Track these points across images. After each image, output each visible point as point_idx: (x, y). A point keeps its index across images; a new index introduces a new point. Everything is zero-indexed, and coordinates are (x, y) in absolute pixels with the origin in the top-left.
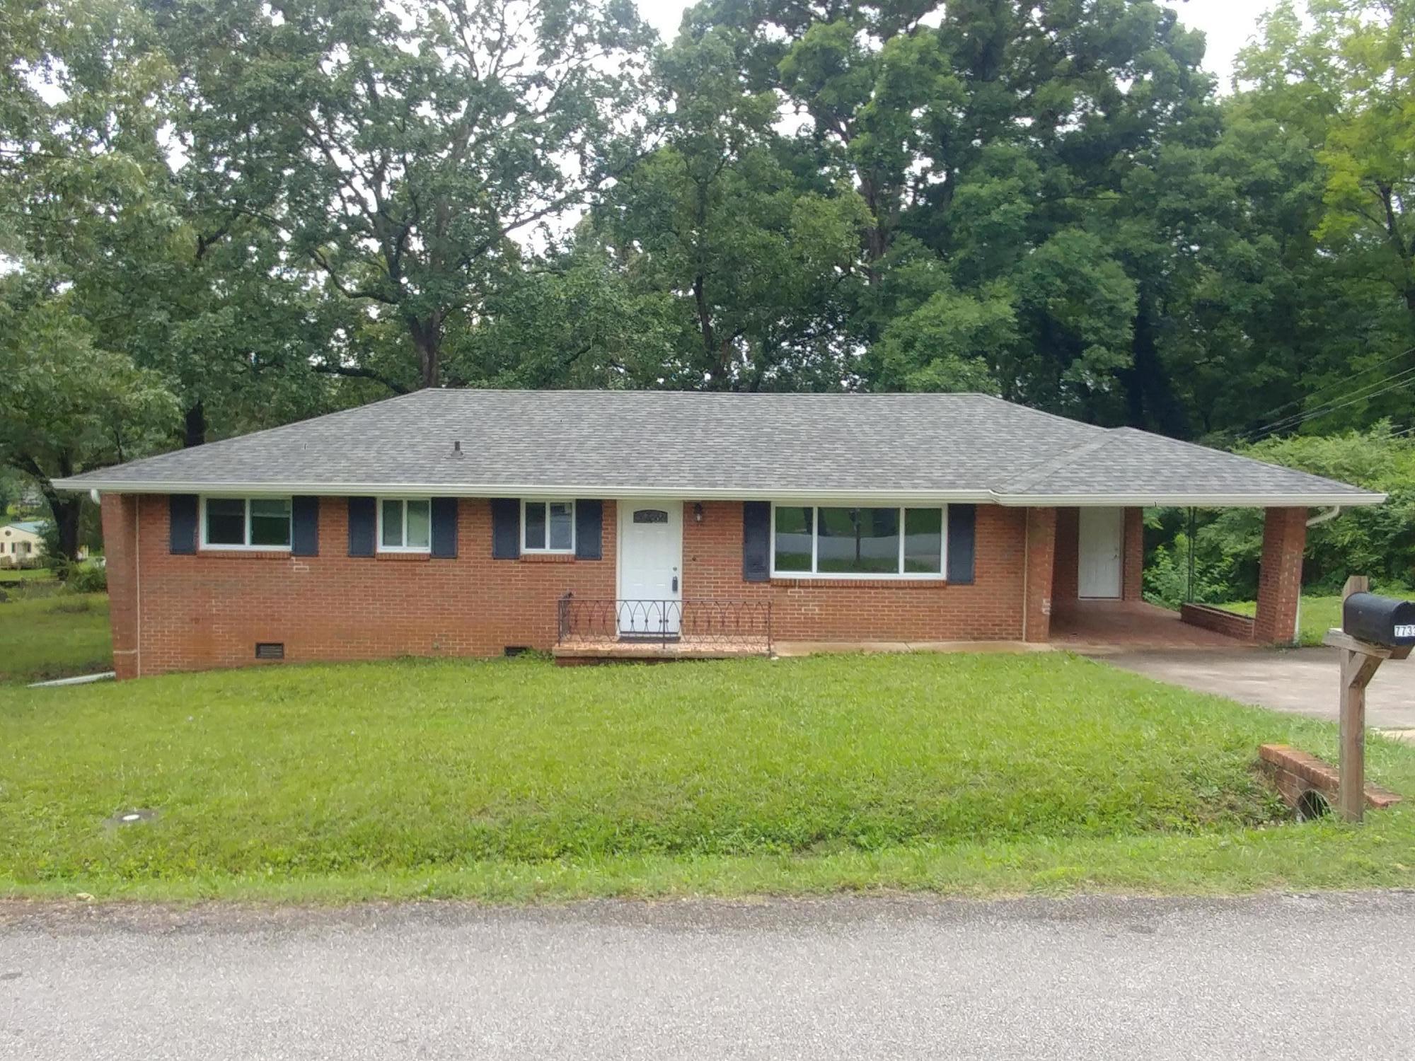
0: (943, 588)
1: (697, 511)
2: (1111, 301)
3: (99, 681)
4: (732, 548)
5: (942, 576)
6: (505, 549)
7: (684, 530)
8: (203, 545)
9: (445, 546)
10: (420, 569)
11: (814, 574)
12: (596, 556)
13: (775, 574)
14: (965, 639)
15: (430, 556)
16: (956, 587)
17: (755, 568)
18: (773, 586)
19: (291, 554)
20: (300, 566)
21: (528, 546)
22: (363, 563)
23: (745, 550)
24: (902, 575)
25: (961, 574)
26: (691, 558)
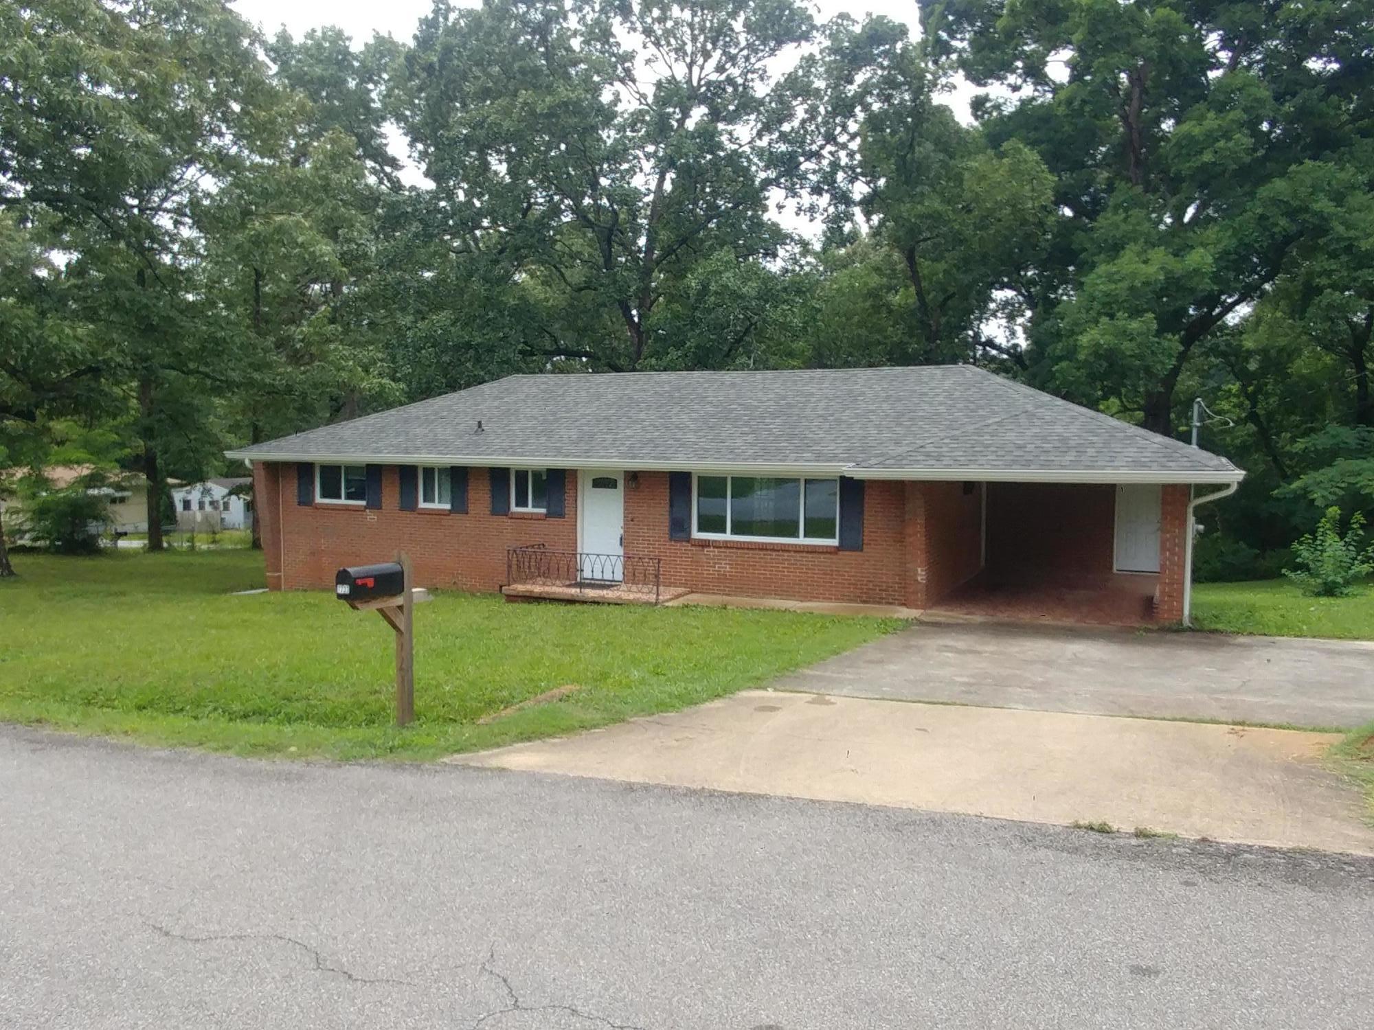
0: (836, 553)
1: (635, 479)
2: (1350, 238)
3: (261, 594)
4: (659, 513)
5: (834, 542)
6: (499, 508)
7: (625, 496)
8: (319, 500)
9: (460, 505)
10: (446, 521)
11: (728, 536)
12: (561, 515)
13: (696, 535)
14: (856, 601)
15: (450, 511)
16: (847, 553)
17: (679, 528)
18: (692, 545)
19: (366, 507)
20: (371, 516)
21: (517, 505)
22: (408, 514)
23: (671, 512)
24: (802, 540)
25: (851, 543)
26: (630, 520)
